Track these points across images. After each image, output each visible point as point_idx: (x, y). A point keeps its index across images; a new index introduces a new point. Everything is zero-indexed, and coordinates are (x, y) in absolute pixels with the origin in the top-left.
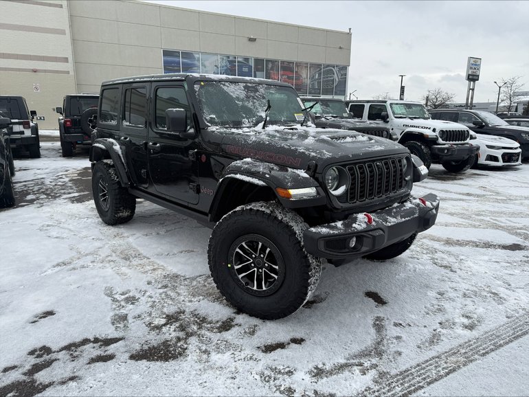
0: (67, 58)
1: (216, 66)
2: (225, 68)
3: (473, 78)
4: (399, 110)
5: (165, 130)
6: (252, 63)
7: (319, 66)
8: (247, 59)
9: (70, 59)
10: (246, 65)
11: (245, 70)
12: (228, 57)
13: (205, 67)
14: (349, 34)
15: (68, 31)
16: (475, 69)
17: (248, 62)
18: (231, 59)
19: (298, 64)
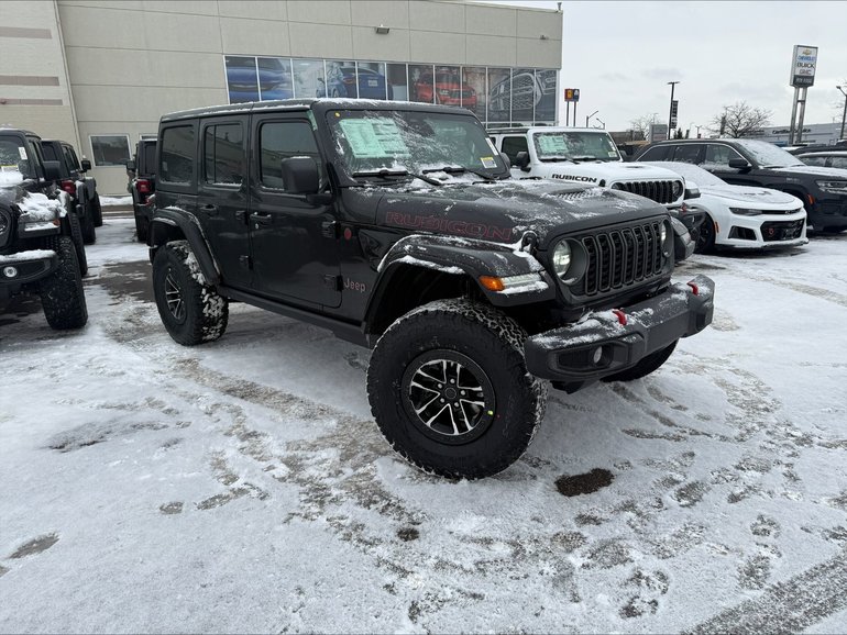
0: (57, 78)
1: (320, 79)
2: (337, 83)
3: (802, 81)
4: (552, 144)
5: (281, 192)
6: (384, 71)
7: (505, 71)
8: (374, 66)
9: (62, 80)
10: (375, 75)
11: (373, 83)
12: (342, 64)
13: (301, 82)
14: (558, 14)
15: (55, 32)
16: (806, 65)
17: (377, 70)
18: (346, 65)
19: (467, 71)
